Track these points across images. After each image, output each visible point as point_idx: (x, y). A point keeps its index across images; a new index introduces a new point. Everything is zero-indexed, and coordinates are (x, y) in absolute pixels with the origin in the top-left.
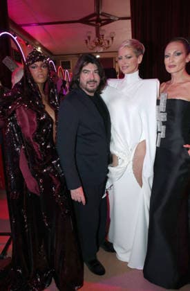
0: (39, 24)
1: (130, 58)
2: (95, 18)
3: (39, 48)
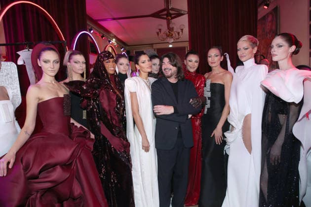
0: (114, 19)
1: (247, 49)
2: (165, 12)
3: (114, 40)
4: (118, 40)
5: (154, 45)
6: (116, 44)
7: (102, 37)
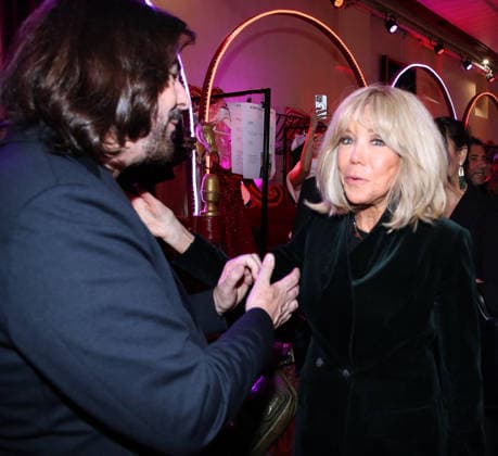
3: (486, 62)
6: (490, 74)
7: (438, 48)
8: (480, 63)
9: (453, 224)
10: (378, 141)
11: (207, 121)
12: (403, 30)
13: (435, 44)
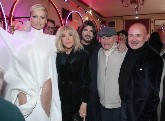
3: (91, 11)
4: (94, 11)
5: (123, 17)
6: (92, 15)
7: (78, 7)
8: (89, 11)
9: (85, 51)
10: (70, 35)
11: (11, 25)
12: (69, 1)
13: (77, 6)
